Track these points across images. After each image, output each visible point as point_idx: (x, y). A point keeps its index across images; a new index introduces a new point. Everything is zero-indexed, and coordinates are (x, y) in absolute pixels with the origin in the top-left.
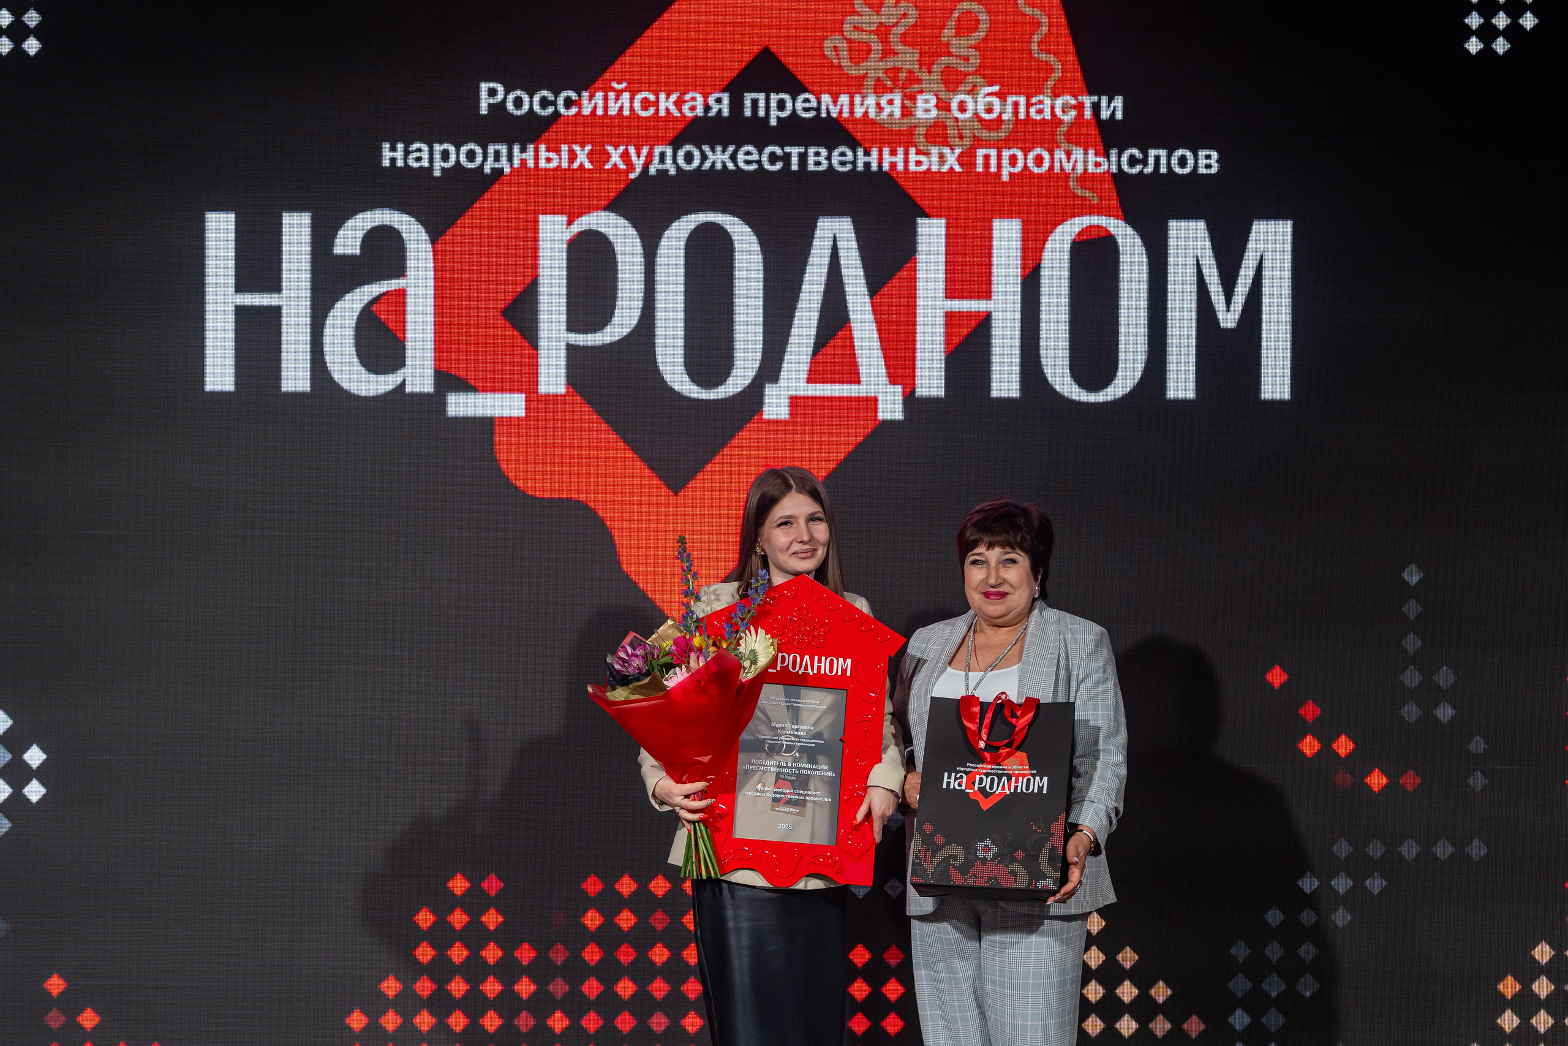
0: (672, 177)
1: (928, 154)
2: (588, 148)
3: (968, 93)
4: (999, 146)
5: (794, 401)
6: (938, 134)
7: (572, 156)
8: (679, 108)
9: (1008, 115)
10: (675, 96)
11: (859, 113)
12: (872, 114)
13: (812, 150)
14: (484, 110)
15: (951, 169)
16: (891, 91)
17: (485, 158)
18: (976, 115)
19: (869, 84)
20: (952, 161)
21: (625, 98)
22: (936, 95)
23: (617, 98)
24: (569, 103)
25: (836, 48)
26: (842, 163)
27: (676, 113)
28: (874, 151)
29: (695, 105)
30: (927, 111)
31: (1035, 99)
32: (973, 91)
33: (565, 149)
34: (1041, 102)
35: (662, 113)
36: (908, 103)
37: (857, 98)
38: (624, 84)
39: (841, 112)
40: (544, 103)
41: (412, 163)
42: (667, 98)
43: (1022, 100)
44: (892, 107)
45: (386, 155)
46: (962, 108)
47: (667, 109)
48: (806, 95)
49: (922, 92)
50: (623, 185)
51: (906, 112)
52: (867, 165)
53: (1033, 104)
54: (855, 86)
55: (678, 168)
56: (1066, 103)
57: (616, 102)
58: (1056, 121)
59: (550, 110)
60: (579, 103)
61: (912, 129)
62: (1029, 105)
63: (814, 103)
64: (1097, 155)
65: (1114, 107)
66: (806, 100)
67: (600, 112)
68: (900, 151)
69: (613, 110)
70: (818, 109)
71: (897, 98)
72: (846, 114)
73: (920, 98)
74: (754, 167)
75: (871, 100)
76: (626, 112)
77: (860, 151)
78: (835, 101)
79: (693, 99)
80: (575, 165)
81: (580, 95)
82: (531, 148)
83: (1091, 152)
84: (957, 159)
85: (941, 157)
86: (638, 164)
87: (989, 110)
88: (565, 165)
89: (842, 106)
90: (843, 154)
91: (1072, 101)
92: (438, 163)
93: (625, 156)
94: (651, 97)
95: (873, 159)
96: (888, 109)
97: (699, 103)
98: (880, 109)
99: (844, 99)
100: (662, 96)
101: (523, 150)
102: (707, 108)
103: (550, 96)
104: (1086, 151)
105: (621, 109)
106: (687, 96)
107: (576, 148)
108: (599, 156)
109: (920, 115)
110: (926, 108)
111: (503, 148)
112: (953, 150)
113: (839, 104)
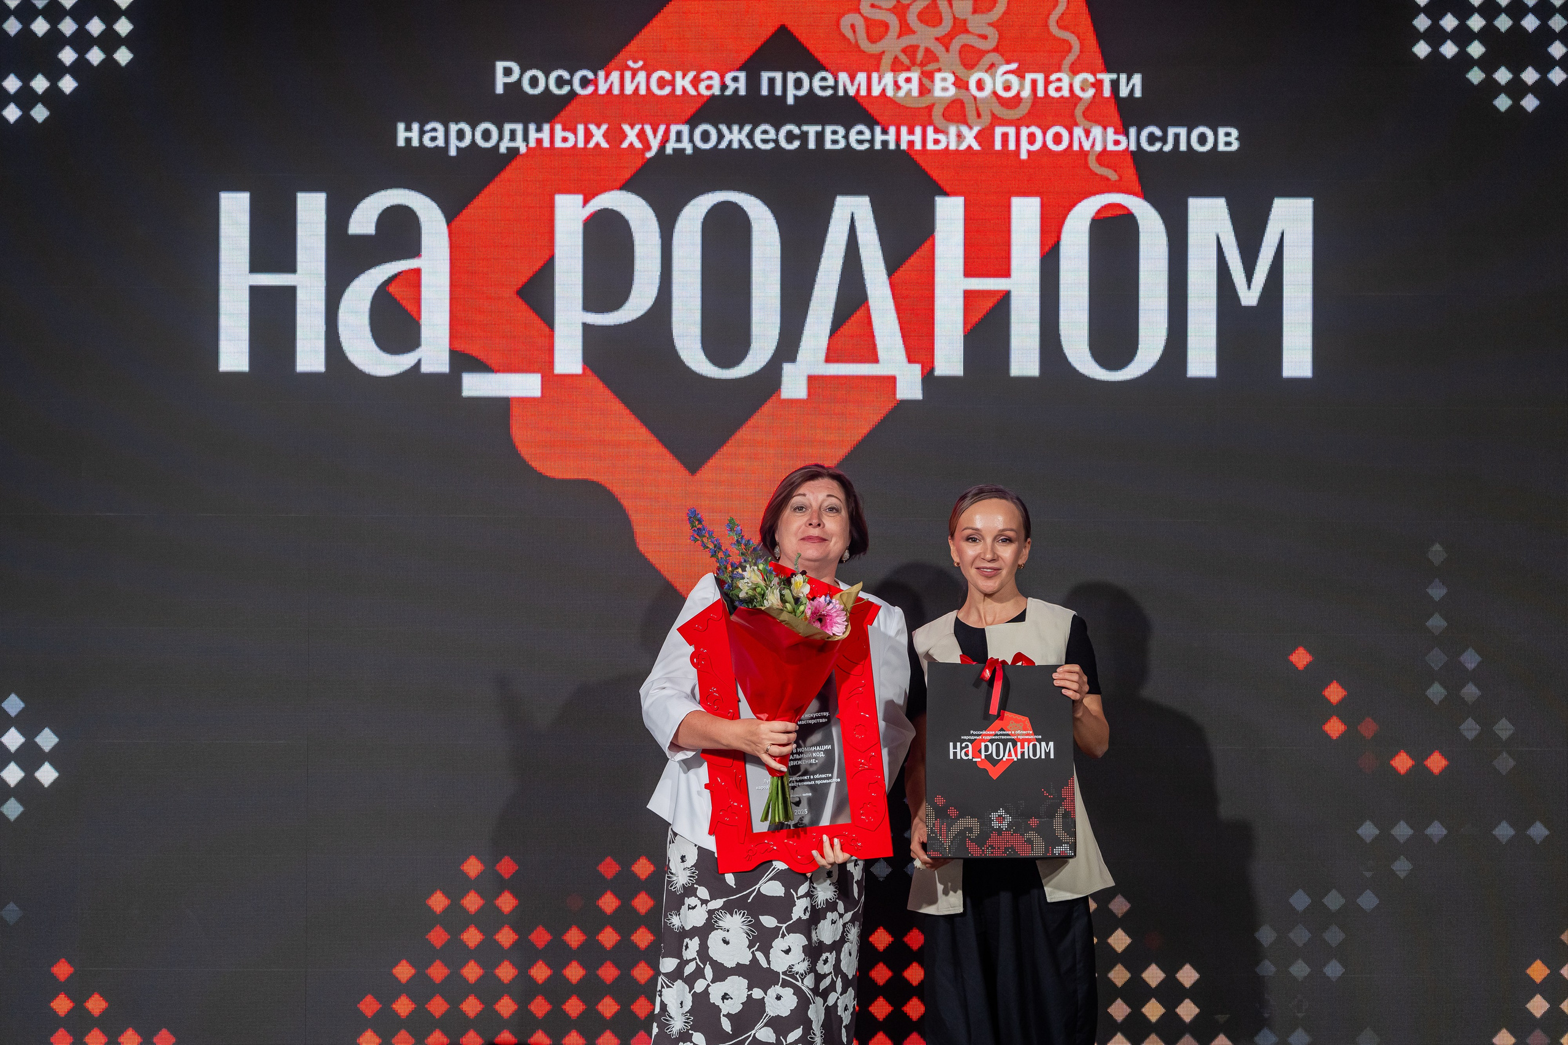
0: (689, 156)
1: (945, 133)
2: (604, 127)
3: (986, 71)
4: (1018, 124)
5: (812, 379)
6: (956, 112)
7: (588, 135)
8: (696, 87)
9: (1026, 93)
10: (691, 75)
11: (876, 91)
12: (890, 93)
13: (829, 129)
14: (499, 89)
15: (970, 147)
16: (908, 69)
17: (501, 138)
18: (995, 93)
19: (887, 61)
20: (970, 139)
21: (641, 76)
22: (954, 73)
23: (633, 77)
24: (585, 82)
25: (853, 26)
26: (860, 142)
27: (692, 92)
28: (892, 130)
29: (711, 84)
30: (945, 89)
31: (1053, 77)
32: (991, 68)
33: (581, 128)
34: (1059, 80)
35: (679, 92)
36: (925, 81)
37: (875, 76)
38: (641, 63)
39: (858, 90)
40: (560, 82)
41: (427, 142)
42: (684, 76)
43: (1040, 77)
44: (909, 85)
45: (402, 135)
46: (980, 85)
47: (684, 89)
48: (823, 74)
49: (939, 70)
50: (639, 163)
51: (924, 90)
52: (885, 143)
53: (1051, 82)
54: (872, 64)
55: (695, 147)
56: (1085, 81)
57: (632, 81)
58: (1074, 99)
59: (566, 89)
60: (595, 82)
61: (930, 108)
62: (1047, 83)
63: (831, 82)
64: (1116, 133)
65: (1133, 85)
66: (824, 79)
67: (616, 91)
68: (918, 130)
69: (629, 89)
70: (835, 88)
71: (915, 76)
72: (863, 92)
73: (938, 76)
74: (771, 145)
75: (889, 78)
76: (643, 91)
77: (878, 130)
78: (852, 79)
79: (710, 78)
80: (591, 145)
81: (596, 74)
82: (546, 127)
83: (1110, 130)
84: (975, 138)
85: (960, 136)
86: (655, 144)
87: (1007, 88)
88: (581, 144)
89: (859, 85)
90: (860, 133)
91: (1091, 79)
92: (454, 143)
93: (641, 135)
94: (668, 76)
95: (891, 137)
96: (905, 87)
97: (716, 82)
98: (897, 87)
99: (861, 77)
100: (679, 74)
101: (539, 130)
102: (724, 87)
103: (566, 75)
104: (1105, 128)
105: (637, 88)
106: (704, 75)
107: (592, 127)
108: (615, 135)
109: (938, 92)
110: (943, 87)
111: (519, 128)
112: (971, 128)
113: (856, 83)
